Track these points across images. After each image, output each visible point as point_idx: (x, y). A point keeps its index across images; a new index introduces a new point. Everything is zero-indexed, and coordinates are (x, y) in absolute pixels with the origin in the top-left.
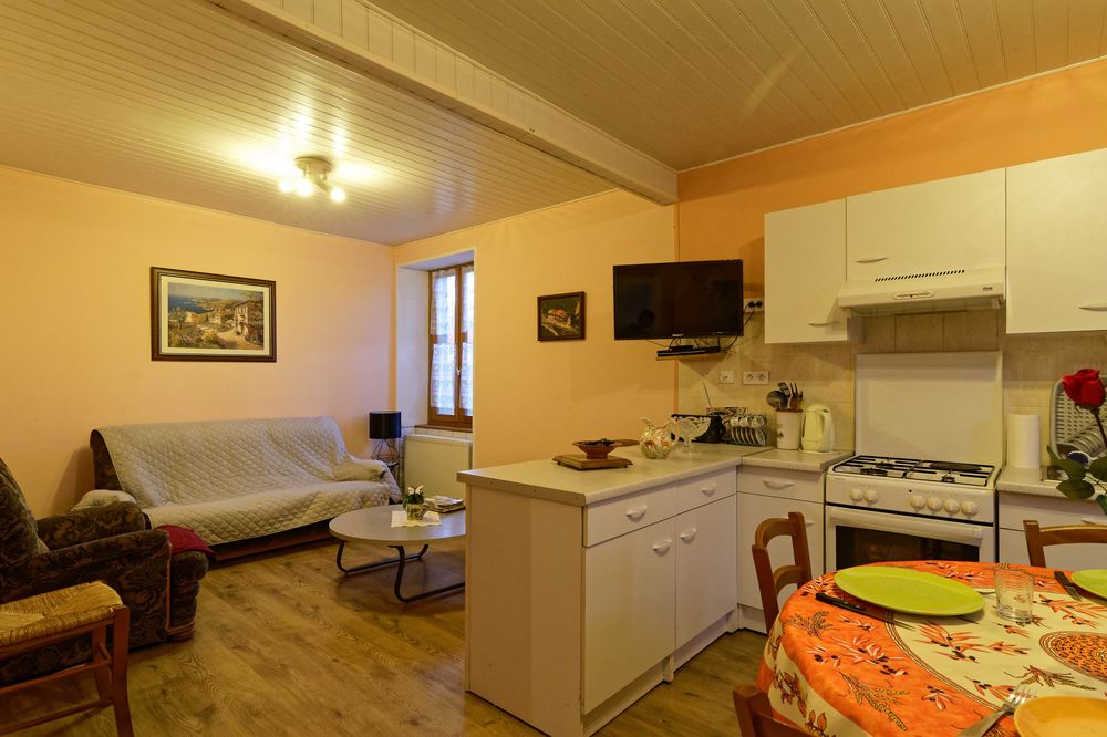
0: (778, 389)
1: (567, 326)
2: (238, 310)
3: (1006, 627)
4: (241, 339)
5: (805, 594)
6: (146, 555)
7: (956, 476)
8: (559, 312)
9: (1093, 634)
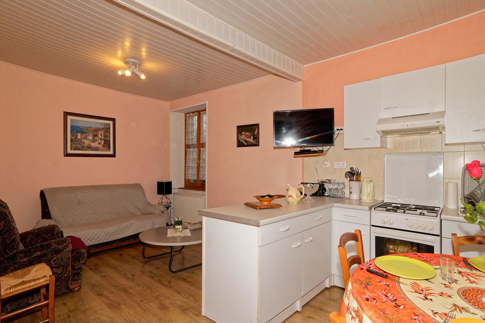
0: (350, 170)
1: (251, 140)
2: (99, 132)
3: (444, 285)
4: (100, 146)
5: (362, 269)
6: (62, 251)
7: (425, 212)
8: (247, 133)
9: (477, 288)
